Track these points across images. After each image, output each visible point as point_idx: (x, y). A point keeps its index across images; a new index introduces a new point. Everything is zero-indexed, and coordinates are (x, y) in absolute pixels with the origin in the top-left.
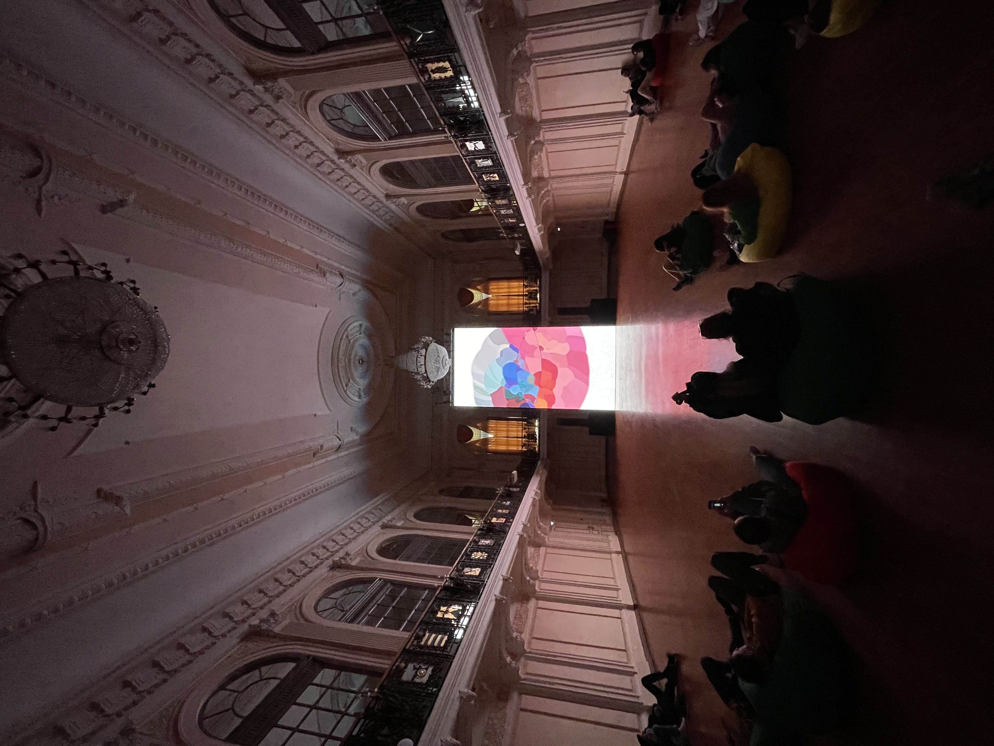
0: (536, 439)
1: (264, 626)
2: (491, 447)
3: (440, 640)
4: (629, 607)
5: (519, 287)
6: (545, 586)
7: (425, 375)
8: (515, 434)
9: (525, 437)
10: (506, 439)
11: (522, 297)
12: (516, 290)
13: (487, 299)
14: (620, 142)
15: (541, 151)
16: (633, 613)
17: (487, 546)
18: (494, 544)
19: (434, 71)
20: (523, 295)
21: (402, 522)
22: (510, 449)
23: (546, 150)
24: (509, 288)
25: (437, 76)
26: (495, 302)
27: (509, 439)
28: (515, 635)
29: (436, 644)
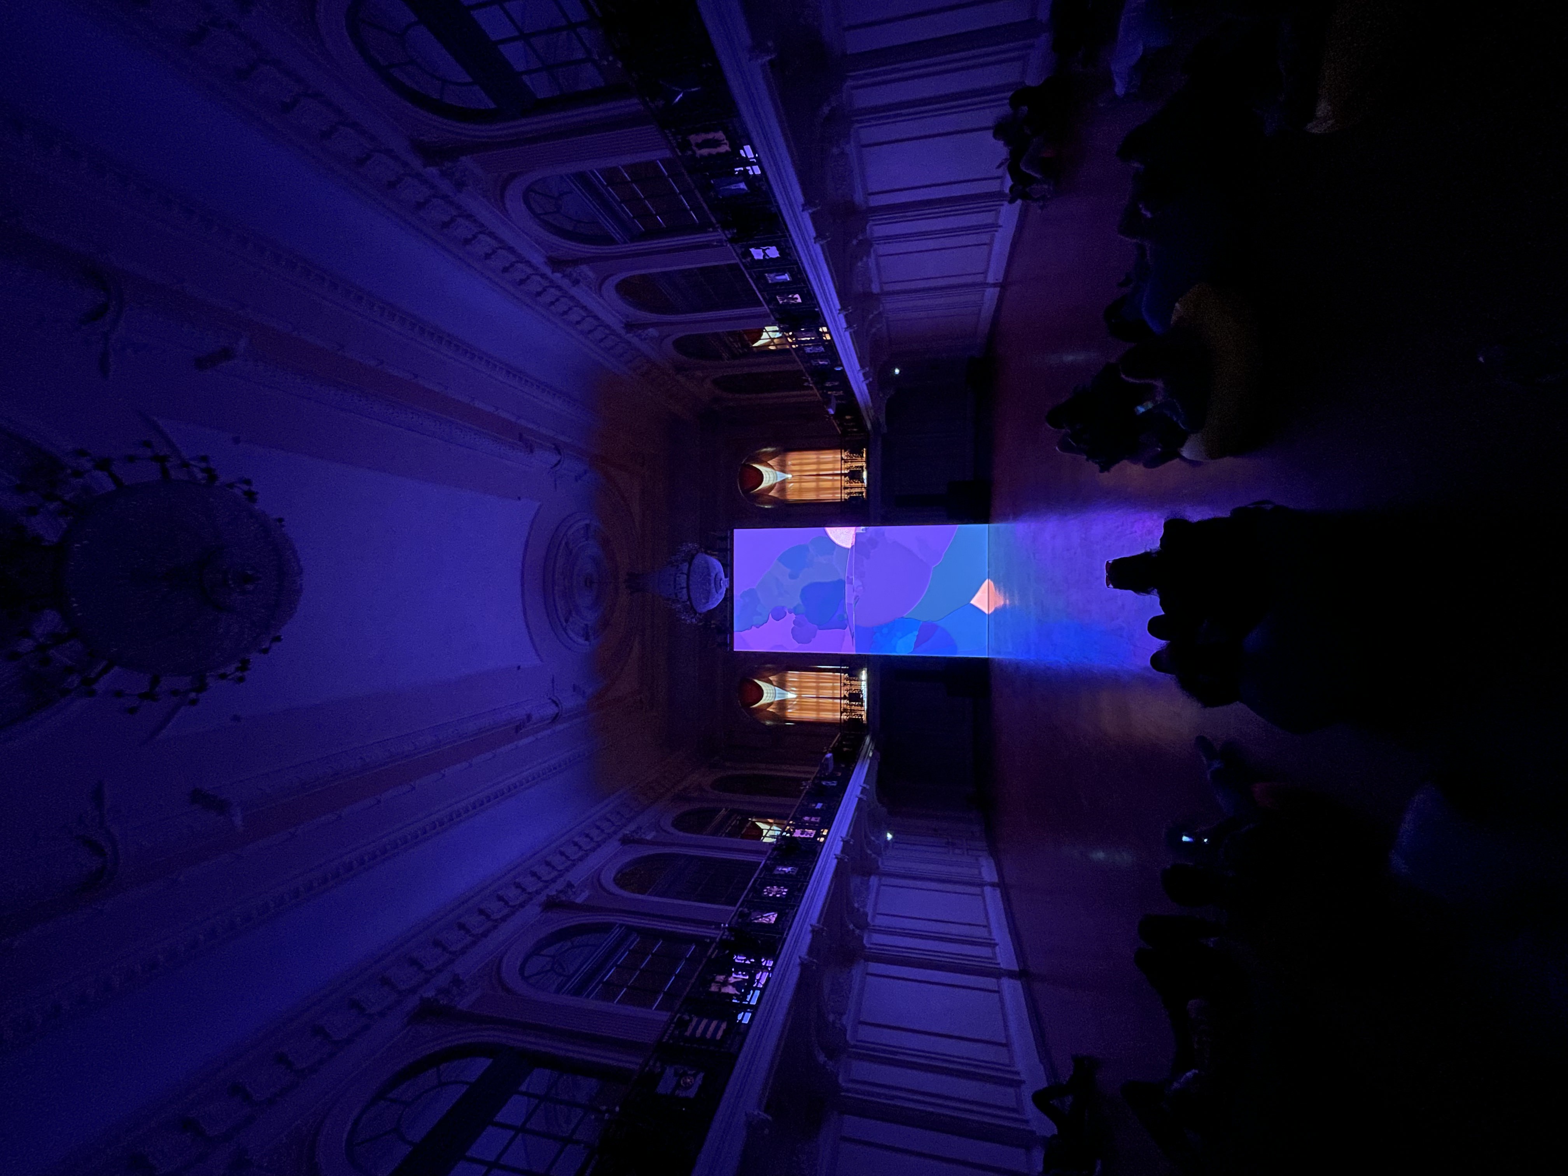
0: (862, 700)
1: (444, 1000)
2: (792, 713)
3: (716, 1029)
4: (1011, 974)
5: (835, 461)
6: (878, 938)
7: (688, 603)
8: (828, 693)
9: (845, 698)
10: (815, 700)
11: (839, 478)
12: (830, 466)
13: (783, 482)
14: (992, 240)
15: (868, 255)
16: (1018, 984)
17: (786, 875)
18: (797, 874)
19: (700, 146)
20: (841, 474)
21: (653, 834)
22: (821, 717)
23: (875, 253)
24: (818, 463)
25: (705, 151)
26: (797, 485)
27: (821, 700)
28: (831, 1018)
29: (709, 1035)
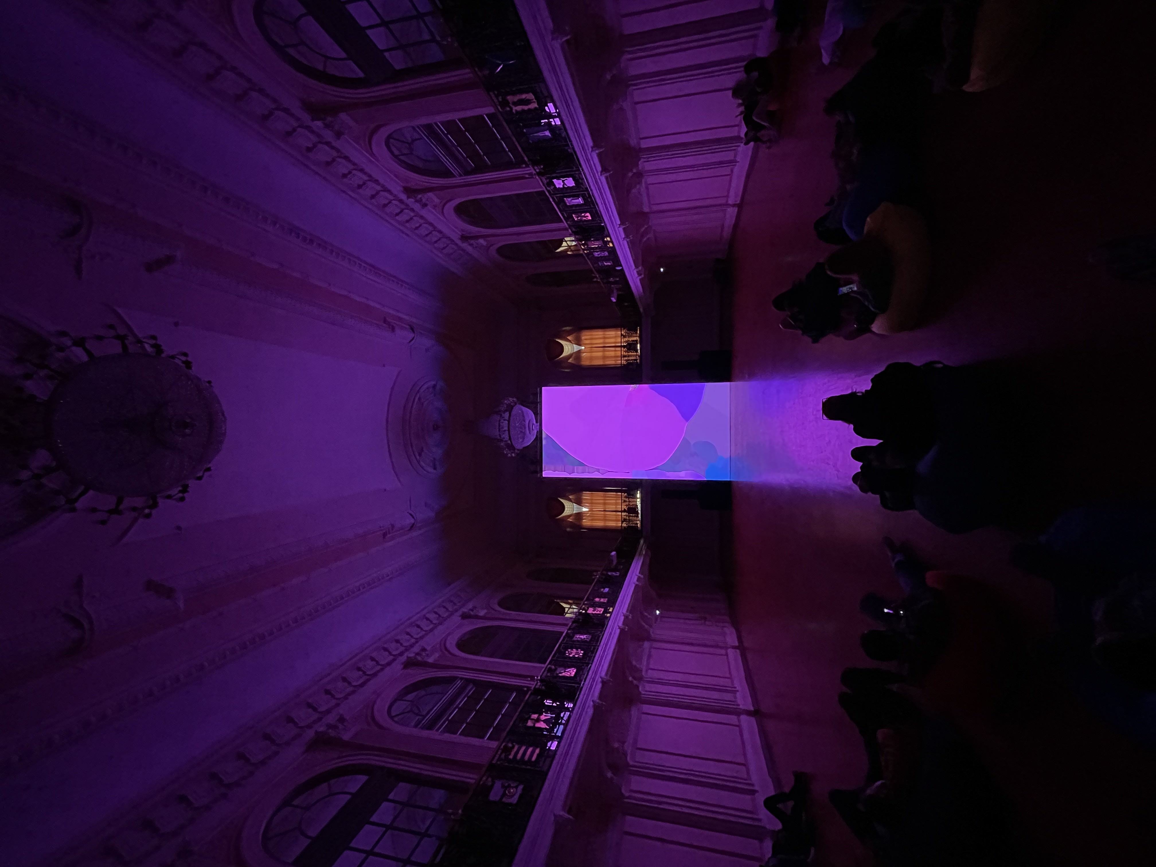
0: (638, 513)
1: (332, 733)
2: (586, 522)
3: (532, 753)
4: (748, 713)
5: (616, 337)
6: (649, 687)
7: (509, 442)
8: (613, 508)
9: (625, 511)
10: (603, 513)
11: (620, 349)
12: (613, 340)
13: (579, 352)
14: (732, 171)
15: (640, 183)
16: (753, 720)
17: (583, 641)
18: (591, 640)
19: (516, 104)
20: (621, 346)
21: (485, 611)
22: (607, 524)
23: (646, 182)
24: (605, 338)
25: (519, 108)
26: (588, 354)
27: (607, 513)
28: (616, 745)
29: (526, 758)
